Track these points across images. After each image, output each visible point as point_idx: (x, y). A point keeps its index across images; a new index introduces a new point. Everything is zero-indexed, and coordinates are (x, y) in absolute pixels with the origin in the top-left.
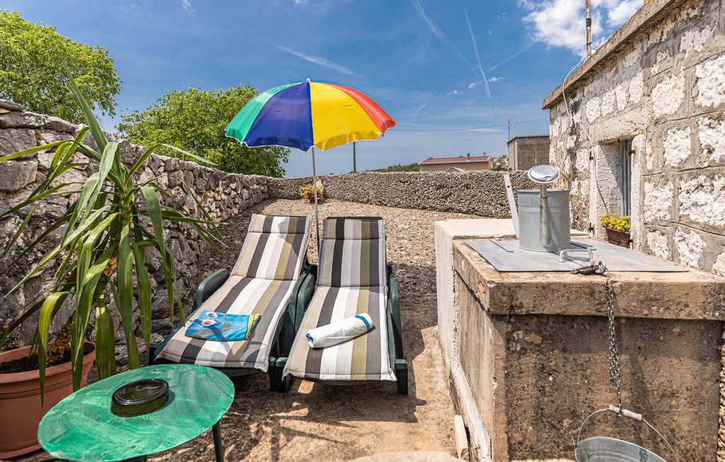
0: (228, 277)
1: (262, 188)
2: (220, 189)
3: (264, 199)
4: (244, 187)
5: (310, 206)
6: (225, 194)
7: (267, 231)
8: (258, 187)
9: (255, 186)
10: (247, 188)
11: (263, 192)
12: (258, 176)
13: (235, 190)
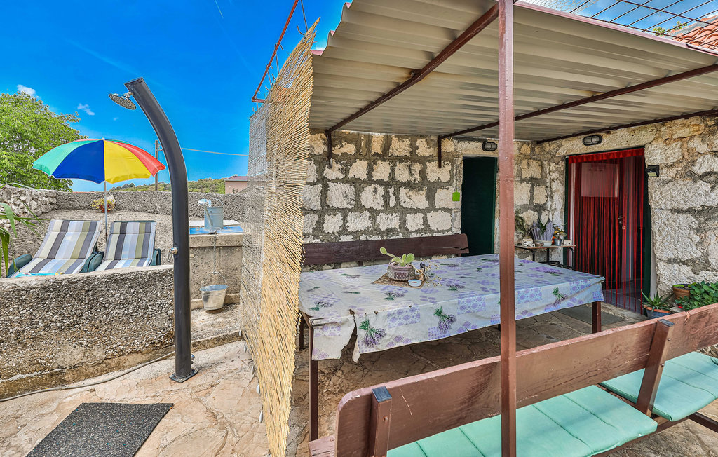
0: (31, 259)
1: (51, 200)
2: (12, 201)
3: (53, 209)
4: (33, 200)
5: (101, 215)
6: (15, 205)
7: (64, 230)
8: (47, 199)
9: (44, 199)
10: (36, 200)
11: (51, 204)
12: (47, 190)
13: (24, 202)
